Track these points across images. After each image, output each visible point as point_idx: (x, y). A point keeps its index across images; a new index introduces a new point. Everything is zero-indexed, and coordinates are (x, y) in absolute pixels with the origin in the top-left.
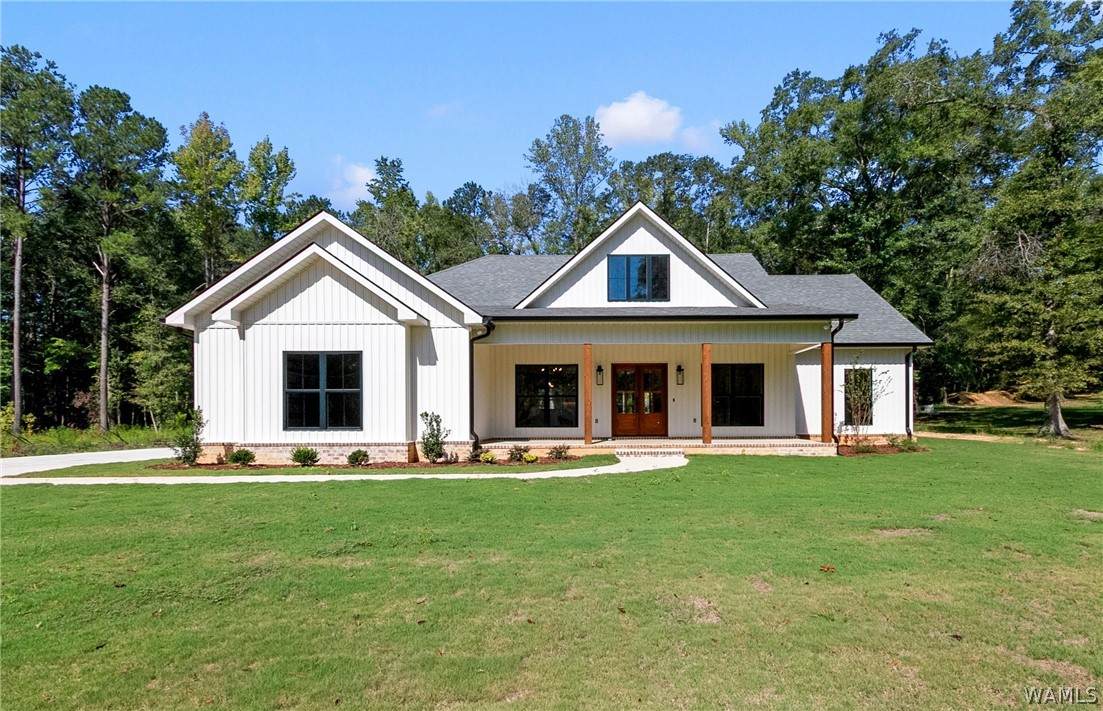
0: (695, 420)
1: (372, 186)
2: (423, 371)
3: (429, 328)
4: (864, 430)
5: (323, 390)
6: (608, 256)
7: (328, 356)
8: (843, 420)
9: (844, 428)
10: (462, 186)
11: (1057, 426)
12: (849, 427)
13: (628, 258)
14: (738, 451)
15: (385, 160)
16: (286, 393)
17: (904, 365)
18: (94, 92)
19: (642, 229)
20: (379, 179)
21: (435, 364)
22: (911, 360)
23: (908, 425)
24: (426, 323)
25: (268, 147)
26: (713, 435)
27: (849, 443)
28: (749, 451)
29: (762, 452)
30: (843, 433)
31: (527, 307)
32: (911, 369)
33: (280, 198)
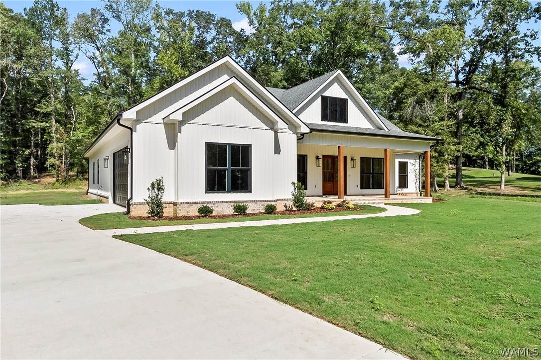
0: (358, 186)
5: (229, 167)
6: (321, 96)
7: (232, 146)
8: (398, 186)
9: (398, 189)
11: (435, 188)
12: (400, 189)
16: (206, 169)
19: (336, 84)
21: (280, 154)
26: (390, 193)
30: (398, 192)
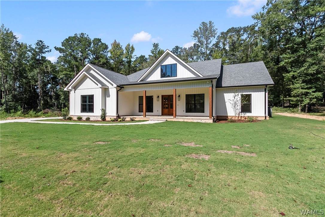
0: (184, 111)
1: (152, 51)
2: (107, 99)
3: (108, 88)
4: (248, 114)
5: (87, 104)
6: (161, 66)
7: (88, 96)
8: (240, 111)
10: (175, 47)
12: (243, 113)
13: (166, 66)
14: (182, 120)
15: (155, 44)
16: (81, 104)
17: (264, 92)
18: (95, 39)
19: (170, 57)
20: (154, 49)
21: (110, 97)
22: (267, 91)
23: (265, 113)
24: (107, 87)
25: (129, 45)
27: (242, 119)
28: (186, 120)
29: (189, 121)
30: (240, 115)
31: (140, 81)
32: (267, 94)
33: (131, 57)
